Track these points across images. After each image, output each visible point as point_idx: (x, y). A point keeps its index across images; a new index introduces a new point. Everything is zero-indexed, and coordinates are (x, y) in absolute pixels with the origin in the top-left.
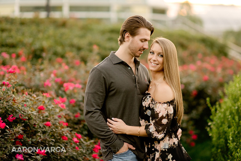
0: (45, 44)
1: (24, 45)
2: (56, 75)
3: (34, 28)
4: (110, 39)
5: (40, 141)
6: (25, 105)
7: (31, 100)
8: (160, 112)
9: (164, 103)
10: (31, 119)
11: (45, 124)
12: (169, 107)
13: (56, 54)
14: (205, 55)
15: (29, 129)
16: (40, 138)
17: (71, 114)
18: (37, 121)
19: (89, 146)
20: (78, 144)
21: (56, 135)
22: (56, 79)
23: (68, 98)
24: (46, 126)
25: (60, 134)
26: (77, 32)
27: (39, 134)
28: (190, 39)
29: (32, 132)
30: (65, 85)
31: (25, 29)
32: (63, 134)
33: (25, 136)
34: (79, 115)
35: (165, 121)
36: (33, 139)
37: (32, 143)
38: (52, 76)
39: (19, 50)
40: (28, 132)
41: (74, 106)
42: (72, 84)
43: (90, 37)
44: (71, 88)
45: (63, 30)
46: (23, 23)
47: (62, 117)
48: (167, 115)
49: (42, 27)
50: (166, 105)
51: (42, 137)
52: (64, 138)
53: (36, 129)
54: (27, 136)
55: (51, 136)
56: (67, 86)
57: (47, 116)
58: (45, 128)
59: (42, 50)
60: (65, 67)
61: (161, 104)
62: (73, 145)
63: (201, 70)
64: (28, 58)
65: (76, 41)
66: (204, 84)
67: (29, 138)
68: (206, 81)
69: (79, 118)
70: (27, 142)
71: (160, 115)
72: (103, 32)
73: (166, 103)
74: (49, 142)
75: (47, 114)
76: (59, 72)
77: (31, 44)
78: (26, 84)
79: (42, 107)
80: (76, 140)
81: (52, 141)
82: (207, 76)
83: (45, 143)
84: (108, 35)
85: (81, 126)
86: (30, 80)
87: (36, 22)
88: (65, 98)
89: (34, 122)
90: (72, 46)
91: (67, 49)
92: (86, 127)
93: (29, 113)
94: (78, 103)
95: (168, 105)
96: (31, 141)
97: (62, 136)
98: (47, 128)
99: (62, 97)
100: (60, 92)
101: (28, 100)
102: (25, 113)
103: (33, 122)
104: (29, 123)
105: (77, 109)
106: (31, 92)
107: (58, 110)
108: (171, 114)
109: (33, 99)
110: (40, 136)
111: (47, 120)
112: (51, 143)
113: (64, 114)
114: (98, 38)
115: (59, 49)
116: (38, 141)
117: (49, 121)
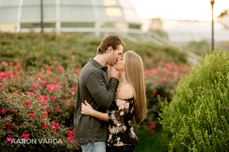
0: (37, 54)
1: (20, 55)
2: (42, 79)
3: (29, 41)
4: (90, 50)
5: (25, 127)
6: (15, 101)
7: (19, 97)
8: (120, 106)
9: (123, 100)
10: (19, 111)
11: (30, 115)
12: (126, 103)
13: (45, 62)
14: (166, 61)
15: (17, 119)
16: (26, 126)
17: (52, 108)
18: (24, 113)
19: (65, 132)
20: (56, 130)
21: (38, 123)
22: (41, 81)
23: (50, 96)
24: (31, 117)
25: (42, 123)
26: (64, 44)
27: (25, 123)
28: (156, 49)
29: (20, 121)
30: (48, 86)
31: (21, 42)
32: (44, 123)
33: (14, 124)
34: (58, 109)
35: (122, 113)
36: (20, 126)
37: (20, 129)
38: (39, 79)
39: (16, 59)
40: (16, 121)
41: (54, 102)
42: (54, 85)
43: (73, 49)
44: (52, 88)
45: (53, 43)
46: (20, 37)
47: (44, 110)
48: (124, 109)
49: (35, 41)
50: (124, 101)
51: (27, 125)
52: (44, 126)
53: (23, 119)
54: (15, 124)
55: (34, 124)
56: (49, 87)
57: (31, 110)
58: (30, 118)
59: (34, 59)
60: (49, 72)
61: (121, 100)
62: (52, 131)
63: (161, 74)
64: (23, 66)
65: (62, 52)
66: (162, 85)
67: (17, 126)
68: (164, 82)
69: (58, 111)
70: (15, 129)
71: (120, 109)
72: (85, 44)
73: (125, 100)
74: (33, 128)
75: (32, 108)
76: (44, 76)
77: (26, 55)
78: (19, 85)
79: (28, 102)
80: (54, 127)
81: (35, 128)
82: (165, 79)
83: (30, 130)
84: (89, 47)
85: (59, 117)
86: (22, 82)
87: (31, 37)
88: (48, 96)
89: (22, 114)
90: (59, 55)
91: (55, 58)
92: (64, 118)
93: (17, 107)
94: (58, 100)
95: (126, 101)
96: (19, 128)
97: (43, 124)
98: (31, 118)
99: (46, 95)
100: (44, 91)
101: (17, 97)
102: (15, 107)
103: (20, 114)
104: (18, 114)
105: (57, 104)
106: (20, 91)
107: (40, 105)
108: (127, 109)
109: (21, 96)
110: (26, 124)
111: (32, 112)
112: (34, 129)
113: (46, 108)
114: (80, 49)
115: (48, 58)
116: (24, 128)
117: (33, 113)
